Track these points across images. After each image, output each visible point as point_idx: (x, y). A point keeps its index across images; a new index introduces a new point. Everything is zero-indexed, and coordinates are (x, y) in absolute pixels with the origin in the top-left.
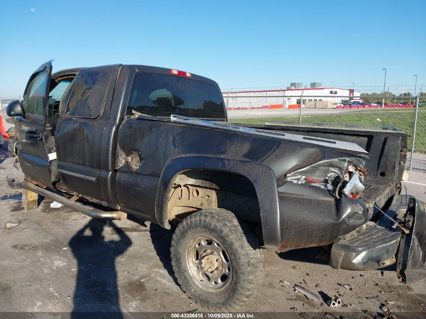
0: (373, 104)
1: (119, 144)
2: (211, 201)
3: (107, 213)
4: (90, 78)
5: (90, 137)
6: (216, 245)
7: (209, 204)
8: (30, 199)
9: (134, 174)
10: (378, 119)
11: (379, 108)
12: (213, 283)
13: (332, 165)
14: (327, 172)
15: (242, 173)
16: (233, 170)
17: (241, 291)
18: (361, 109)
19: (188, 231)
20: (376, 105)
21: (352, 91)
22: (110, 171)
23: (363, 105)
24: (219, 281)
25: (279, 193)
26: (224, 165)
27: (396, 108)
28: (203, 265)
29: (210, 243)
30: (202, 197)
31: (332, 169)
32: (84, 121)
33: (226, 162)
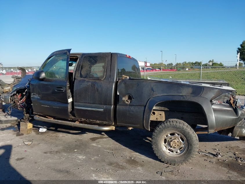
0: (157, 69)
1: (118, 92)
2: (162, 117)
3: (106, 127)
4: (92, 59)
5: (100, 89)
6: (177, 135)
7: (161, 118)
8: (28, 128)
9: (128, 106)
10: (170, 77)
11: (160, 71)
12: (175, 153)
13: (225, 96)
14: (224, 99)
15: (195, 101)
16: (190, 100)
17: (193, 153)
18: (152, 72)
19: (164, 130)
20: (158, 70)
21: (146, 63)
22: (112, 105)
23: (152, 70)
24: (179, 151)
25: (213, 108)
26: (184, 98)
27: (168, 71)
28: (171, 145)
29: (172, 134)
30: (157, 115)
31: (226, 97)
32: (94, 81)
33: (185, 97)
